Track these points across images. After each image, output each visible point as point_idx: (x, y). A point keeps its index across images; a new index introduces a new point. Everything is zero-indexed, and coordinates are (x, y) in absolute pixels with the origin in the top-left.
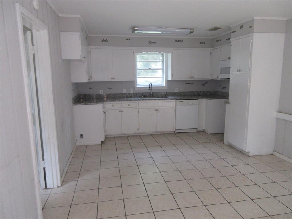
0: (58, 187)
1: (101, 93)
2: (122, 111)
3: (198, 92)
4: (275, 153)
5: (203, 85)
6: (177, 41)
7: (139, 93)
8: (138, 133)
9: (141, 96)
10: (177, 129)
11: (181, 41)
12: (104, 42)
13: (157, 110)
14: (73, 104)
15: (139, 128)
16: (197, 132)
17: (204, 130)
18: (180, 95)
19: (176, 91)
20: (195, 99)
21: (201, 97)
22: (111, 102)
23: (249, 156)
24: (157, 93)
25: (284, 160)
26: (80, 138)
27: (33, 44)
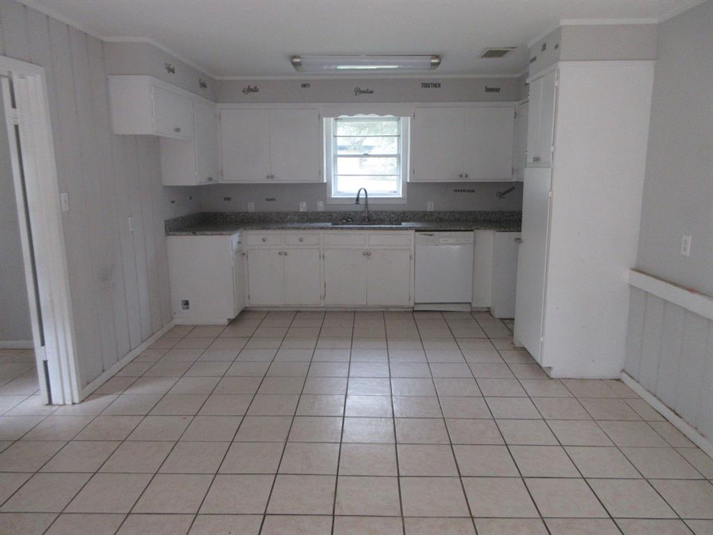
0: (74, 404)
1: (249, 211)
2: (286, 254)
3: (487, 213)
4: (625, 377)
5: (502, 195)
6: (426, 85)
7: (336, 212)
8: (322, 305)
9: (341, 220)
10: (416, 302)
11: (437, 85)
12: (250, 93)
13: (367, 254)
14: (166, 232)
15: (325, 295)
16: (471, 312)
17: (489, 308)
18: (440, 219)
19: (429, 210)
20: (464, 231)
21: (481, 226)
22: (259, 231)
23: (552, 379)
24: (380, 213)
25: (639, 396)
26: (184, 308)
27: (14, 106)
